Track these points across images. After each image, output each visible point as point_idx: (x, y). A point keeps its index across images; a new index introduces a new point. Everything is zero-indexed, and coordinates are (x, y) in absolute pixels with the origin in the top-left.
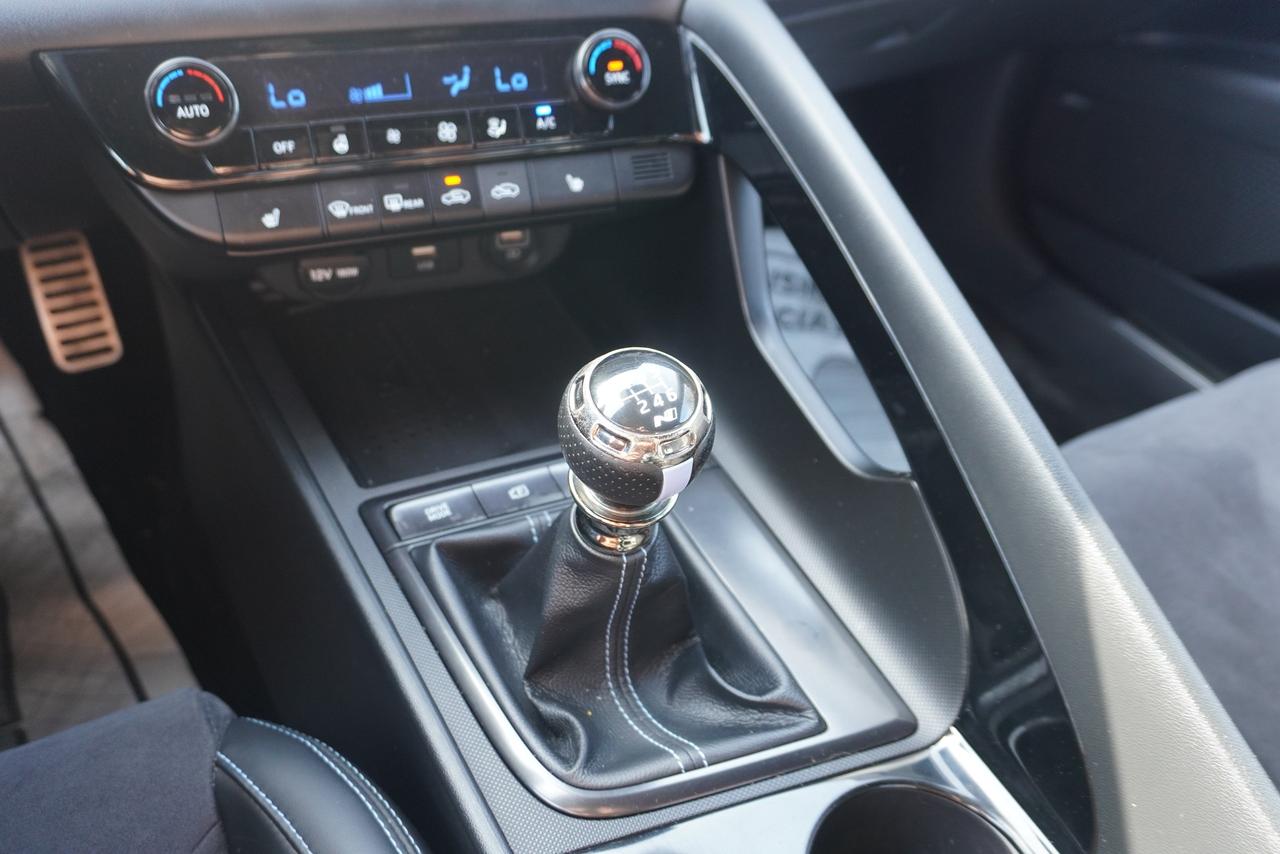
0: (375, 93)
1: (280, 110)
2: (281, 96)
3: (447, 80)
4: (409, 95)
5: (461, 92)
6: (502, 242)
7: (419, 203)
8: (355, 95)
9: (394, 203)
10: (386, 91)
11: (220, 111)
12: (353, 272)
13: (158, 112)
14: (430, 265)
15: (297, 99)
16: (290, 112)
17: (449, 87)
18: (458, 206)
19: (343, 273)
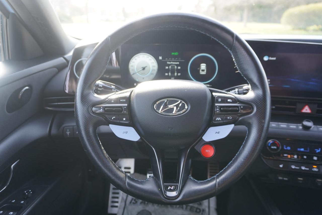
0: (302, 150)
1: (285, 150)
2: (286, 147)
3: (316, 150)
4: (308, 151)
5: (318, 152)
6: (317, 181)
7: (308, 169)
8: (299, 149)
9: (303, 168)
10: (304, 150)
11: (278, 148)
12: (286, 179)
13: (269, 146)
14: (301, 182)
15: (289, 148)
16: (287, 150)
17: (316, 151)
18: (315, 171)
19: (285, 179)
